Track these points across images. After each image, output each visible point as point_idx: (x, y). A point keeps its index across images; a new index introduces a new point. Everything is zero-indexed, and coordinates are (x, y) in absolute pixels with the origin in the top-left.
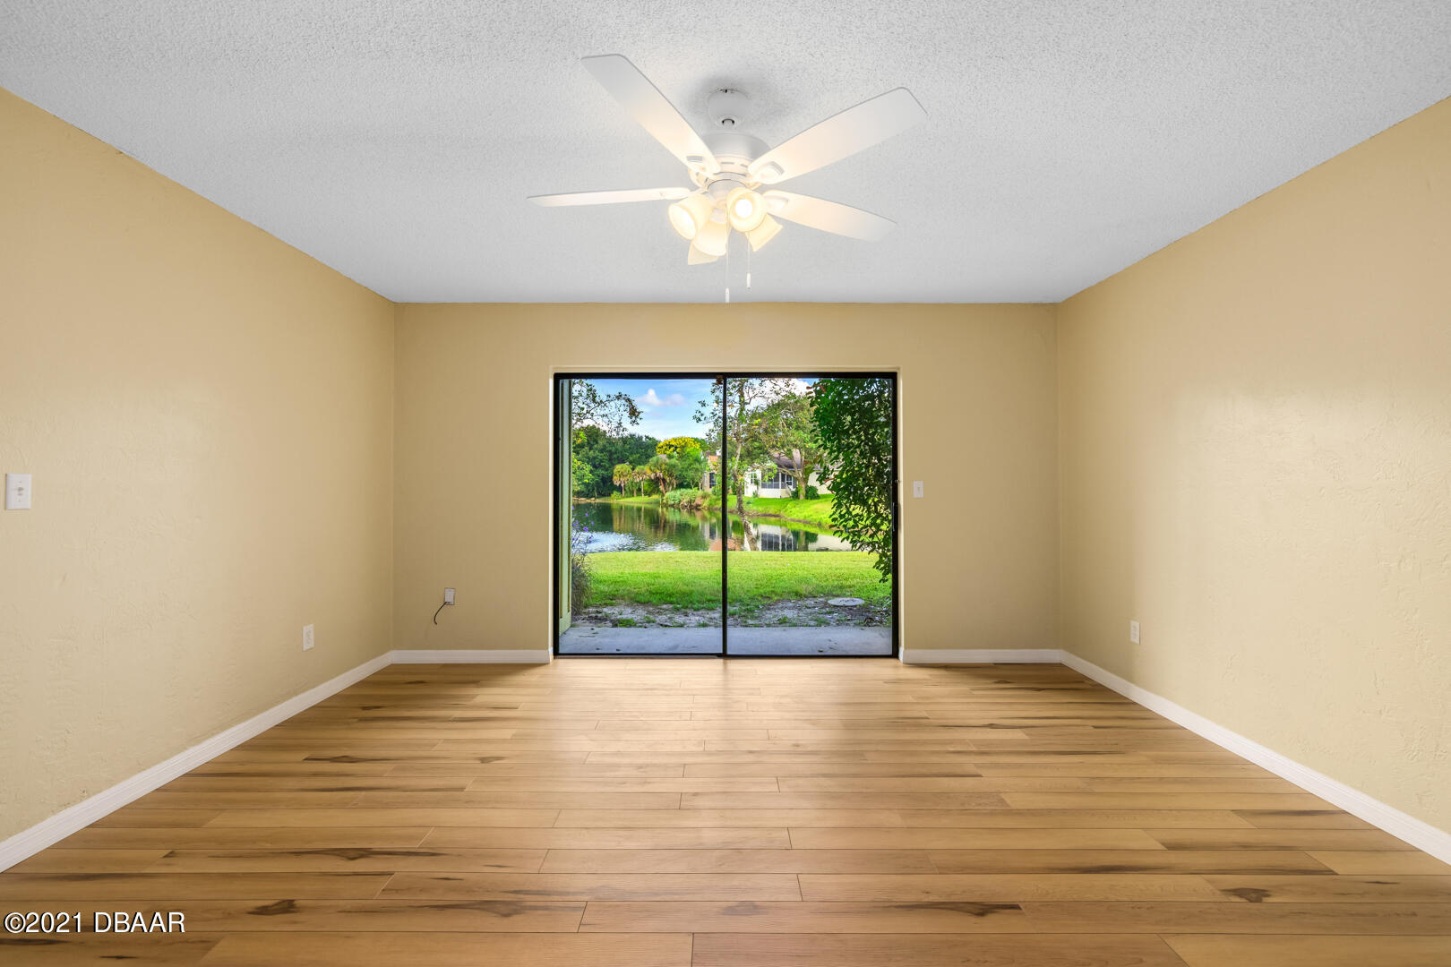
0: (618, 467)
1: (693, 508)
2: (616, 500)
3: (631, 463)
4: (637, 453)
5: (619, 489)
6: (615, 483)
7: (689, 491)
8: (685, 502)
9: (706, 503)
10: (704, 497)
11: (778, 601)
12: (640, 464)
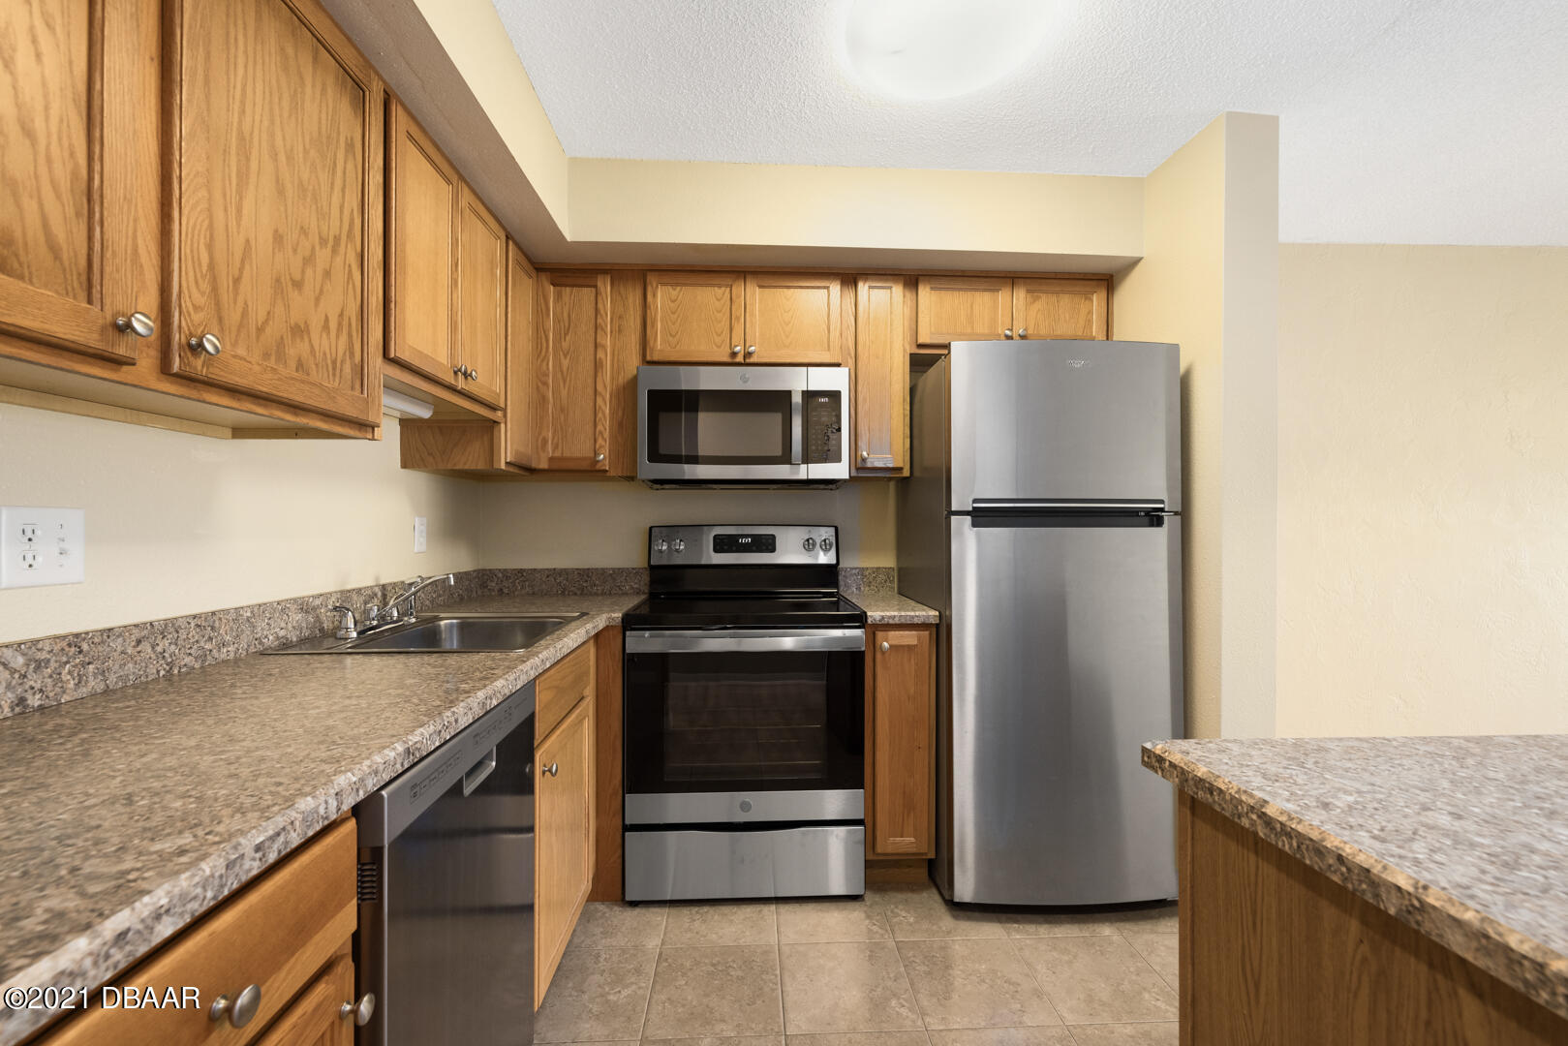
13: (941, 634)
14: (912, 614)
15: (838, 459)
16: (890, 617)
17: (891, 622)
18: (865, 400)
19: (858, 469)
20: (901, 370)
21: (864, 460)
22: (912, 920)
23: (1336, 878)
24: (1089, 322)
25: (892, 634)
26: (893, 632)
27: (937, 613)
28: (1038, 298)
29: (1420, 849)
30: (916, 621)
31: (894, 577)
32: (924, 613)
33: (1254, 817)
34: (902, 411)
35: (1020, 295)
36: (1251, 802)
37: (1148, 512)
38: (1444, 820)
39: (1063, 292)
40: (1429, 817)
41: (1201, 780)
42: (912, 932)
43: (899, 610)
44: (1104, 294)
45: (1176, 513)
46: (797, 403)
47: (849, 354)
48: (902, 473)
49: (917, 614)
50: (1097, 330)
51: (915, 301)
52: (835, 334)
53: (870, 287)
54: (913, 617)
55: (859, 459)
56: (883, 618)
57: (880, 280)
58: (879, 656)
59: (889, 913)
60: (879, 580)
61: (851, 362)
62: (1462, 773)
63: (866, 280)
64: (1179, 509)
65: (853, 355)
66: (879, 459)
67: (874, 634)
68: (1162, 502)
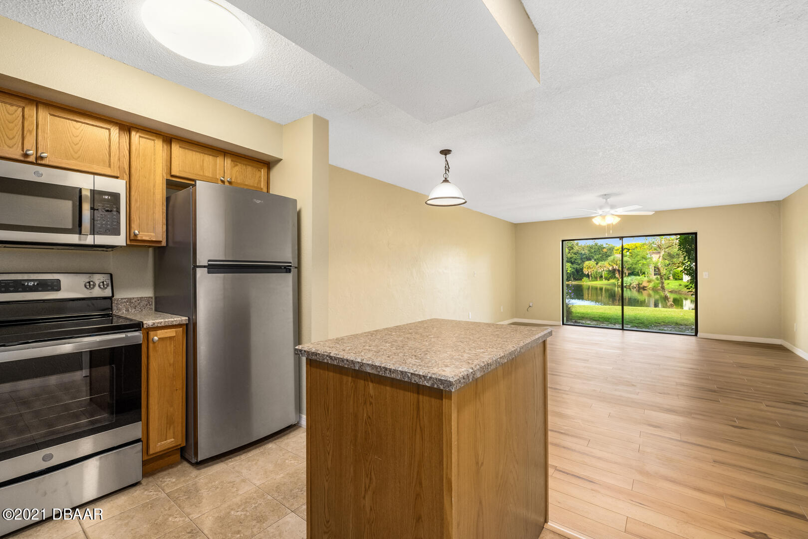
0: (587, 263)
1: (641, 288)
2: (586, 283)
3: (595, 260)
4: (600, 254)
5: (588, 276)
6: (585, 272)
7: (638, 277)
8: (635, 284)
9: (651, 285)
10: (649, 281)
11: (664, 325)
12: (602, 261)
13: (190, 329)
14: (172, 320)
15: (118, 234)
16: (158, 323)
17: (159, 325)
18: (136, 201)
19: (131, 240)
20: (161, 187)
21: (135, 235)
22: (174, 480)
23: (346, 366)
24: (260, 181)
25: (159, 332)
26: (160, 331)
27: (187, 318)
28: (237, 165)
29: (363, 353)
30: (174, 323)
31: (152, 303)
32: (179, 319)
33: (328, 358)
34: (161, 210)
35: (228, 162)
36: (327, 354)
37: (285, 267)
38: (367, 347)
39: (249, 165)
40: (365, 348)
41: (313, 353)
42: (175, 485)
43: (163, 319)
44: (266, 170)
45: (296, 268)
46: (86, 196)
47: (125, 172)
48: (161, 244)
49: (175, 319)
50: (263, 185)
51: (169, 151)
52: (114, 159)
53: (140, 137)
54: (173, 322)
55: (132, 235)
56: (154, 324)
57: (147, 134)
58: (151, 345)
59: (159, 483)
60: (141, 304)
61: (126, 177)
62: (372, 338)
63: (137, 132)
64: (297, 266)
65: (128, 173)
66: (145, 236)
67: (148, 333)
68: (291, 263)
